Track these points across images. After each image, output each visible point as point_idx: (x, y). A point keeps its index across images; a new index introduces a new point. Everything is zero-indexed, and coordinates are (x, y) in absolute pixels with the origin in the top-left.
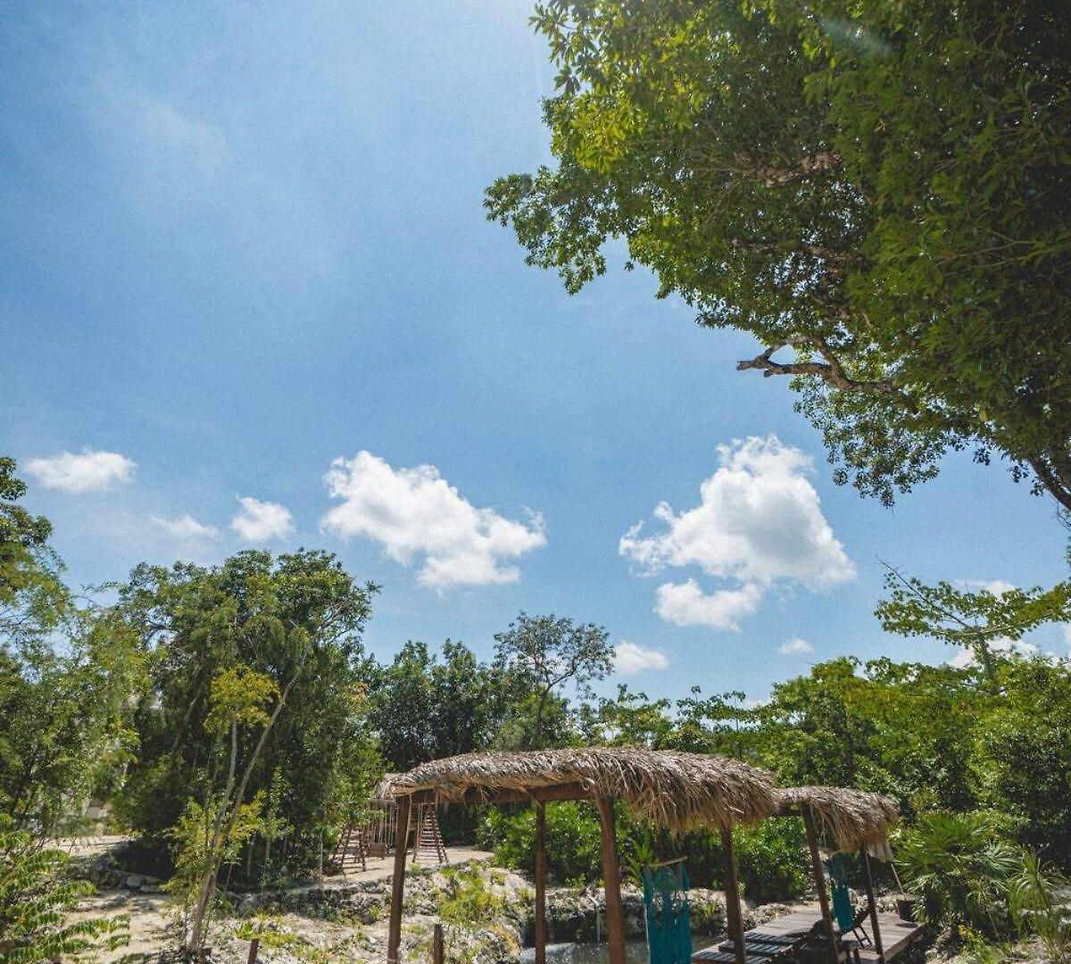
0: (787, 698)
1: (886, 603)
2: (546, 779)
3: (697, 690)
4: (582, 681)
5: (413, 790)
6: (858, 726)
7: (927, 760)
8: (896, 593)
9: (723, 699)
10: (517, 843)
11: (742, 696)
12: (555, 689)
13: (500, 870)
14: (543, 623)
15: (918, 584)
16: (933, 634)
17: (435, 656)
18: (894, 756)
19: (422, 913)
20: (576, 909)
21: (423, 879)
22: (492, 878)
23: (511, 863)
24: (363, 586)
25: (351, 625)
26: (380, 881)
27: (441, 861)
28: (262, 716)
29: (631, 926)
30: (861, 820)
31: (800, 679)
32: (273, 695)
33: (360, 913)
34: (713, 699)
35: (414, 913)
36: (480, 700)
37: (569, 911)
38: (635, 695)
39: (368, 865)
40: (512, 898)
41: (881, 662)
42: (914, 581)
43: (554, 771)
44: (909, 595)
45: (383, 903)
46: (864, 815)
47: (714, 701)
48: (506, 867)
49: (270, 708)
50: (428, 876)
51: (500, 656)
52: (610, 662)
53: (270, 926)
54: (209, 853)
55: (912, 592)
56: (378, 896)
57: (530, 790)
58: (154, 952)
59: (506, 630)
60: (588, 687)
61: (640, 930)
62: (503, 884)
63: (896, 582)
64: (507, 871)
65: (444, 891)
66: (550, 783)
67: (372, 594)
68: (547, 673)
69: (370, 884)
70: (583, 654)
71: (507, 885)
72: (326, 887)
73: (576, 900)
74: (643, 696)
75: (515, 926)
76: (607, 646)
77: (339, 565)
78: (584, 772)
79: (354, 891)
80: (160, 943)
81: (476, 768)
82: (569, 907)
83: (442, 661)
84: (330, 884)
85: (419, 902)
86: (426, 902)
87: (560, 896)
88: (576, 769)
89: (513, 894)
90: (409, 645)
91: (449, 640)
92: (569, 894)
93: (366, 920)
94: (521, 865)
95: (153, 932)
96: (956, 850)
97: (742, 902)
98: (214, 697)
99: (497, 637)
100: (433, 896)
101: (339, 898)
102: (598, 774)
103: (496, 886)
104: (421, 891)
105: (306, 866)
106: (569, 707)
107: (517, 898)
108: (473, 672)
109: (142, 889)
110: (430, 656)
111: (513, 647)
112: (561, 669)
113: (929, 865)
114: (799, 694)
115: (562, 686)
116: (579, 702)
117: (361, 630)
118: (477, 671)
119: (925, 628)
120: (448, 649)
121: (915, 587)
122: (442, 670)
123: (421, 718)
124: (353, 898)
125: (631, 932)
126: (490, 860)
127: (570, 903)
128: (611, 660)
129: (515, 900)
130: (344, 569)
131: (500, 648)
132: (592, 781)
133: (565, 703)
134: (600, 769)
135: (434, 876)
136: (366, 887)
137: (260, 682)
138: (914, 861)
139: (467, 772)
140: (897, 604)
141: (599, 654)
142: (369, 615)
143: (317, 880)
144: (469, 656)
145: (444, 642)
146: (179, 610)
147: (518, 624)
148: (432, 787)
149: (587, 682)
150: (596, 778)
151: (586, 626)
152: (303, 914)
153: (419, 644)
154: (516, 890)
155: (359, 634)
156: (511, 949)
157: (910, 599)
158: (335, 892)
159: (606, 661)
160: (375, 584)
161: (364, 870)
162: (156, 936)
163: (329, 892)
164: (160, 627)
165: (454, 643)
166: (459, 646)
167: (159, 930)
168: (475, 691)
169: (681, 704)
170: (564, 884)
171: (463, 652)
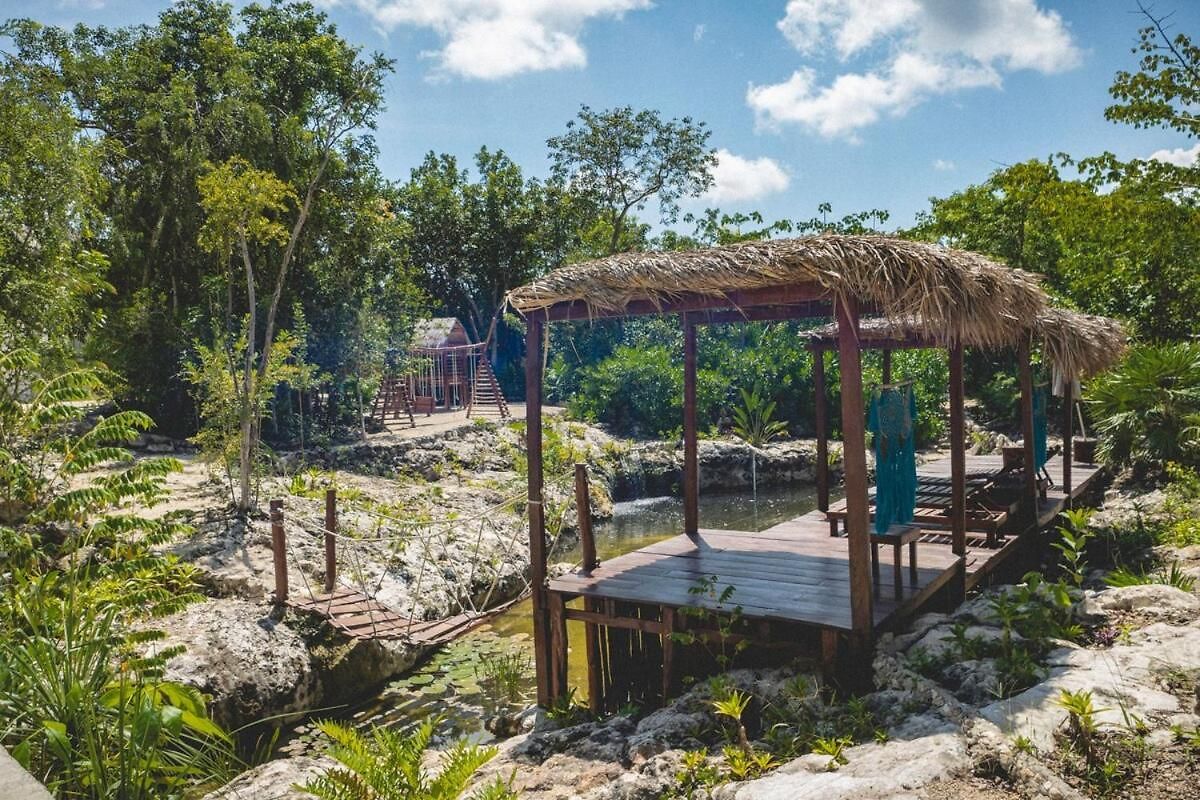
0: (950, 216)
1: (1127, 75)
2: (760, 276)
3: (827, 208)
4: (667, 199)
5: (551, 302)
6: (1038, 248)
7: (1130, 287)
8: (1148, 59)
9: (860, 220)
10: (596, 394)
11: (883, 216)
12: (632, 212)
13: (576, 424)
14: (617, 120)
15: (1186, 44)
16: (1175, 122)
17: (466, 171)
18: (1086, 283)
19: (493, 469)
20: (672, 463)
21: (486, 433)
22: (570, 432)
23: (590, 415)
24: (370, 61)
25: (357, 120)
26: (437, 437)
27: (504, 416)
28: (276, 229)
29: (737, 479)
30: (1096, 343)
31: (971, 191)
32: (287, 201)
33: (420, 469)
34: (846, 220)
35: (483, 469)
36: (530, 228)
37: (663, 465)
38: (745, 215)
39: (417, 421)
40: (596, 452)
41: (1101, 161)
42: (1180, 39)
43: (772, 263)
44: (1167, 61)
45: (444, 460)
46: (1101, 337)
47: (848, 222)
48: (583, 421)
49: (289, 219)
50: (492, 431)
51: (557, 168)
52: (708, 171)
53: (322, 483)
54: (244, 400)
55: (1172, 56)
56: (438, 453)
57: (730, 294)
58: (198, 510)
59: (563, 132)
60: (676, 208)
61: (747, 483)
62: (583, 438)
63: (1152, 42)
64: (584, 425)
65: (515, 446)
66: (764, 282)
67: (381, 72)
68: (624, 188)
69: (424, 441)
70: (673, 161)
71: (588, 439)
72: (374, 444)
73: (671, 454)
74: (757, 216)
75: (603, 480)
76: (706, 151)
77: (332, 30)
78: (822, 265)
79: (408, 447)
80: (200, 502)
81: (648, 267)
82: (663, 460)
83: (475, 178)
84: (376, 441)
85: (487, 458)
86: (496, 458)
87: (652, 450)
88: (809, 260)
89: (596, 448)
90: (431, 157)
91: (484, 148)
92: (662, 447)
93: (429, 477)
94: (601, 418)
95: (185, 491)
96: (1168, 384)
97: (868, 452)
98: (208, 202)
99: (552, 143)
100: (503, 452)
101: (393, 455)
102: (843, 264)
103: (576, 441)
104: (487, 446)
105: (340, 423)
106: (649, 236)
107: (602, 452)
108: (519, 192)
109: (150, 448)
110: (459, 173)
111: (575, 155)
112: (640, 185)
113: (1127, 403)
114: (967, 210)
115: (641, 207)
116: (664, 228)
117: (372, 126)
118: (525, 190)
119: (1168, 113)
120: (483, 159)
121: (1181, 47)
122: (475, 190)
123: (452, 253)
124: (409, 455)
125: (736, 484)
126: (562, 413)
127: (663, 456)
128: (711, 170)
129: (600, 455)
130: (340, 35)
131: (558, 157)
132: (837, 275)
133: (645, 229)
134: (847, 260)
135: (500, 431)
136: (421, 442)
137: (267, 182)
138: (1108, 398)
139: (635, 273)
140: (1144, 77)
141: (695, 161)
142: (381, 105)
143: (360, 437)
144: (513, 171)
145: (479, 151)
146: (106, 95)
147: (580, 124)
148: (579, 296)
149: (675, 201)
150: (840, 270)
151: (680, 121)
152: (356, 471)
153: (445, 157)
154: (599, 444)
155: (371, 132)
156: (602, 503)
157: (1166, 67)
158: (387, 449)
159: (703, 171)
160: (387, 58)
161: (413, 426)
162: (191, 494)
163: (378, 449)
164: (83, 124)
165: (492, 152)
166: (499, 155)
167: (192, 489)
168: (524, 215)
169: (803, 227)
170: (656, 437)
171: (504, 164)
